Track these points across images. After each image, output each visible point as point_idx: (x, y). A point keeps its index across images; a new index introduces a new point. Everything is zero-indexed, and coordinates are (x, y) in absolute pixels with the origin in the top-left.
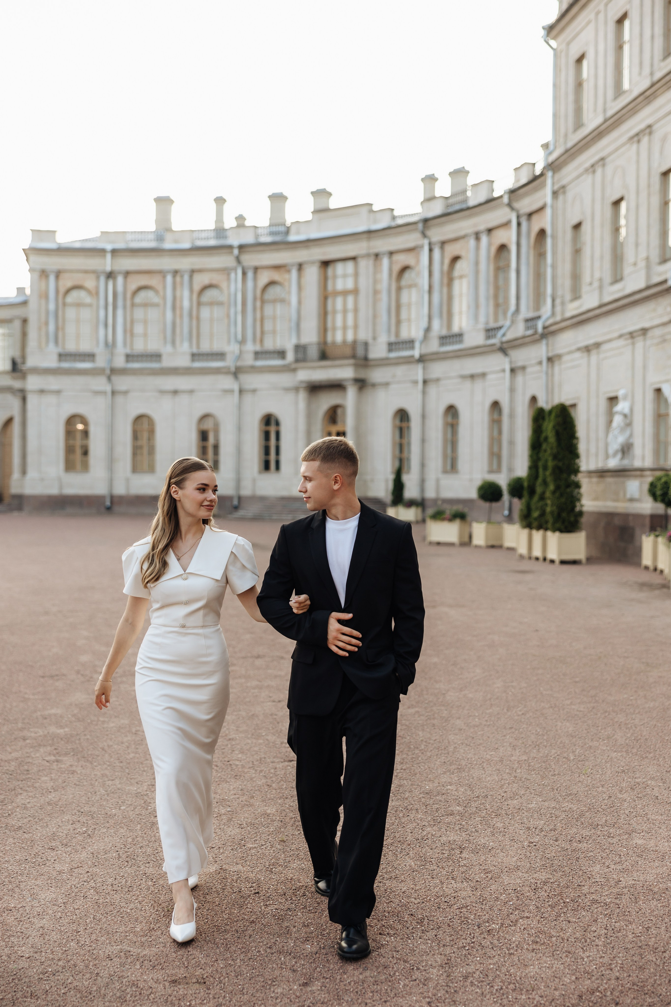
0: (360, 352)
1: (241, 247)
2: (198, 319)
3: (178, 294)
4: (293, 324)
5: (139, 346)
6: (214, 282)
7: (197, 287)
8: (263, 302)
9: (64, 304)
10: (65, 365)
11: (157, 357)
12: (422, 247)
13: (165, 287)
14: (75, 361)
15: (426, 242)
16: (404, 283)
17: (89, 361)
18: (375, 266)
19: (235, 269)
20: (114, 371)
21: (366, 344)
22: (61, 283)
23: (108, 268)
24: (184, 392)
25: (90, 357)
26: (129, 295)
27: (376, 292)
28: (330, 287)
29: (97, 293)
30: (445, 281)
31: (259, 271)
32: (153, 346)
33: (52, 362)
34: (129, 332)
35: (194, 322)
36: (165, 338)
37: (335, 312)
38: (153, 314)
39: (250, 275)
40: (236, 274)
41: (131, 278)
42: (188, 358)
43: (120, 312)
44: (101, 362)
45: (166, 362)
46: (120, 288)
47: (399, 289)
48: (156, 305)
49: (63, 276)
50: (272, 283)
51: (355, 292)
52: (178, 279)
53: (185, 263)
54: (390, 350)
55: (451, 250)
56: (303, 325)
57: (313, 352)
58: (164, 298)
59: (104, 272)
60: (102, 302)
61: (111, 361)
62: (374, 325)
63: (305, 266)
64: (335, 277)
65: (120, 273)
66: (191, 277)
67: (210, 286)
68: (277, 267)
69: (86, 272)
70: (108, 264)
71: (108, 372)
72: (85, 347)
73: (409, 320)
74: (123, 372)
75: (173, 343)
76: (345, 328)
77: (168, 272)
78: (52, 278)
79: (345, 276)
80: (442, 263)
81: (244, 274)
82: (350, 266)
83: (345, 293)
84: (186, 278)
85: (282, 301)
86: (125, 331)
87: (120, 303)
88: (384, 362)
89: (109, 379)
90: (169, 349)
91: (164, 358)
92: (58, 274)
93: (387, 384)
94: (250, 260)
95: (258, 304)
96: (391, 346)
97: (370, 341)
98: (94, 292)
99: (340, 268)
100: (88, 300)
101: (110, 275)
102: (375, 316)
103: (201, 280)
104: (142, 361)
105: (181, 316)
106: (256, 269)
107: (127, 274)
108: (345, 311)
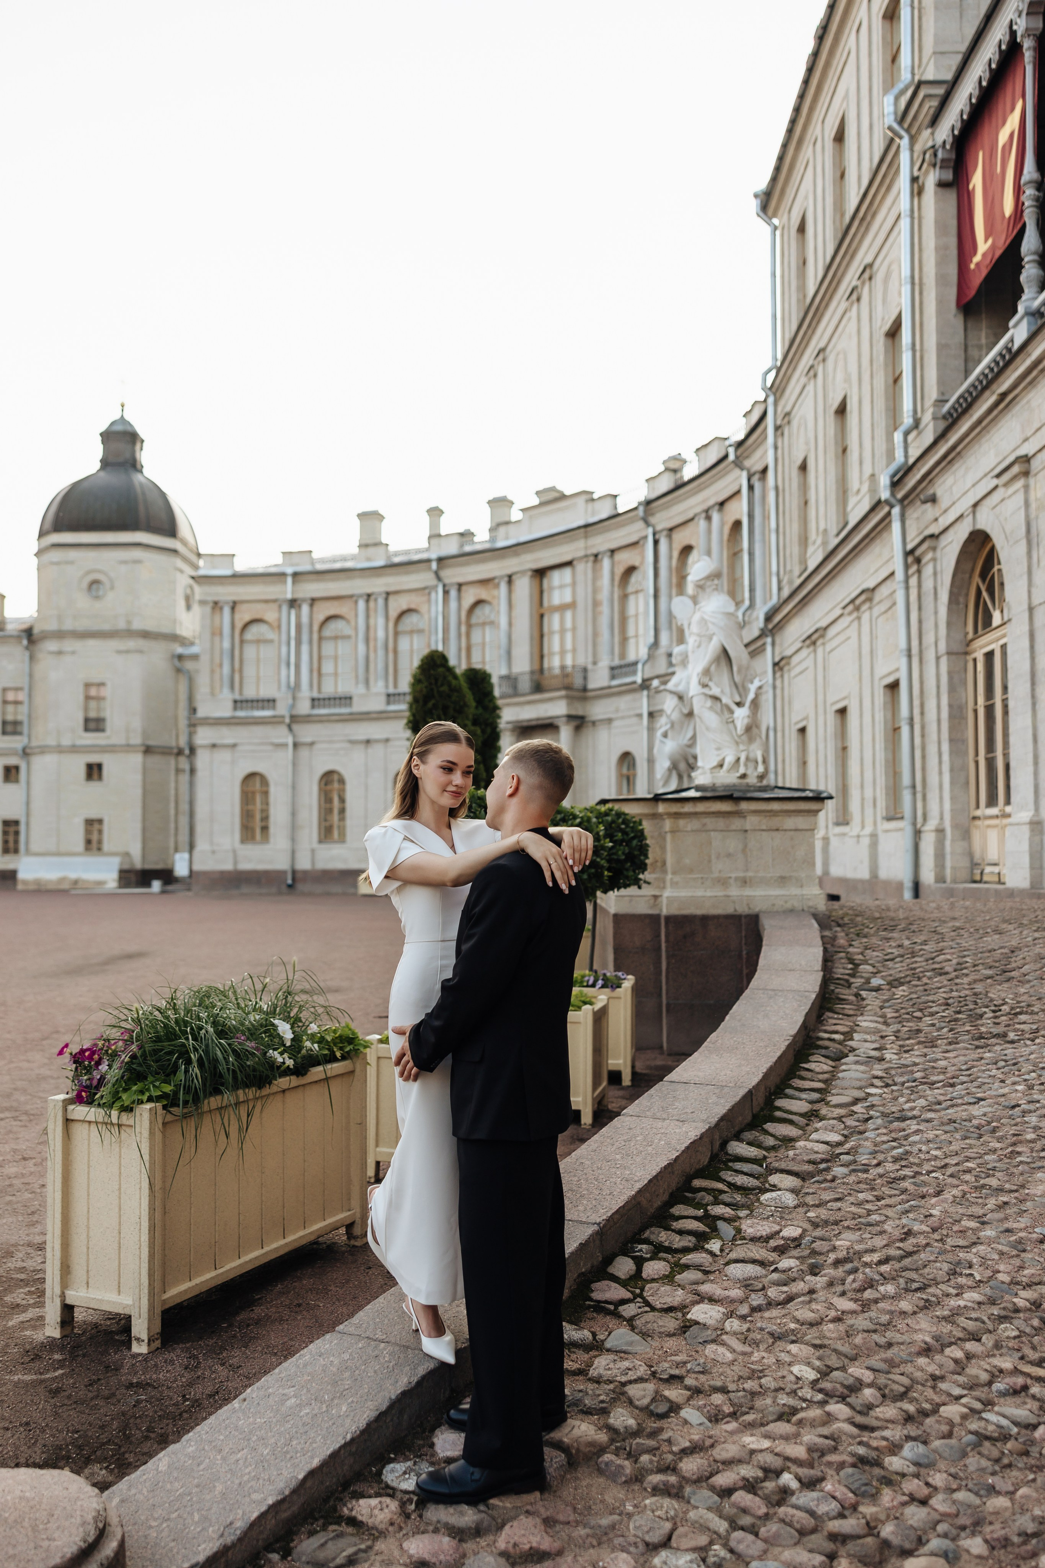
0: (578, 682)
1: (440, 560)
2: (395, 651)
3: (372, 622)
4: (503, 652)
5: (329, 689)
6: (413, 606)
7: (393, 614)
8: (469, 626)
9: (242, 642)
10: (241, 714)
11: (347, 700)
12: (646, 537)
13: (356, 615)
14: (252, 708)
15: (650, 531)
16: (631, 589)
17: (268, 709)
18: (594, 570)
19: (436, 587)
20: (295, 719)
21: (585, 670)
22: (237, 616)
23: (289, 596)
24: (377, 741)
25: (270, 702)
26: (316, 628)
27: (596, 604)
28: (546, 603)
29: (279, 627)
30: (674, 580)
31: (464, 588)
32: (343, 688)
33: (225, 710)
34: (318, 673)
35: (391, 656)
36: (357, 677)
37: (551, 633)
38: (343, 648)
39: (453, 593)
40: (437, 592)
41: (318, 606)
42: (383, 699)
43: (305, 648)
44: (282, 709)
45: (358, 706)
46: (305, 619)
47: (624, 597)
48: (348, 637)
49: (239, 608)
50: (479, 603)
51: (572, 605)
52: (372, 604)
53: (378, 585)
54: (613, 677)
55: (681, 538)
56: (515, 652)
57: (525, 684)
58: (356, 629)
59: (286, 601)
60: (284, 637)
61: (293, 706)
62: (595, 645)
63: (514, 577)
64: (551, 589)
65: (304, 600)
66: (386, 599)
67: (409, 611)
68: (484, 582)
69: (266, 601)
70: (288, 590)
71: (287, 720)
72: (265, 692)
73: (636, 636)
74: (307, 719)
75: (367, 682)
76: (563, 652)
77: (360, 596)
78: (227, 611)
79: (562, 587)
80: (670, 558)
81: (446, 593)
82: (567, 571)
83: (563, 608)
84: (381, 601)
85: (492, 623)
86: (311, 671)
87: (305, 637)
88: (606, 693)
89: (289, 727)
90: (361, 689)
91: (355, 700)
92: (234, 606)
93: (610, 721)
94: (453, 575)
95: (463, 629)
96: (615, 672)
97: (590, 667)
98: (275, 624)
99: (556, 578)
100: (271, 635)
101: (293, 603)
102: (595, 634)
103: (398, 604)
104: (329, 706)
105: (375, 651)
106: (460, 586)
107: (313, 601)
108: (563, 631)
